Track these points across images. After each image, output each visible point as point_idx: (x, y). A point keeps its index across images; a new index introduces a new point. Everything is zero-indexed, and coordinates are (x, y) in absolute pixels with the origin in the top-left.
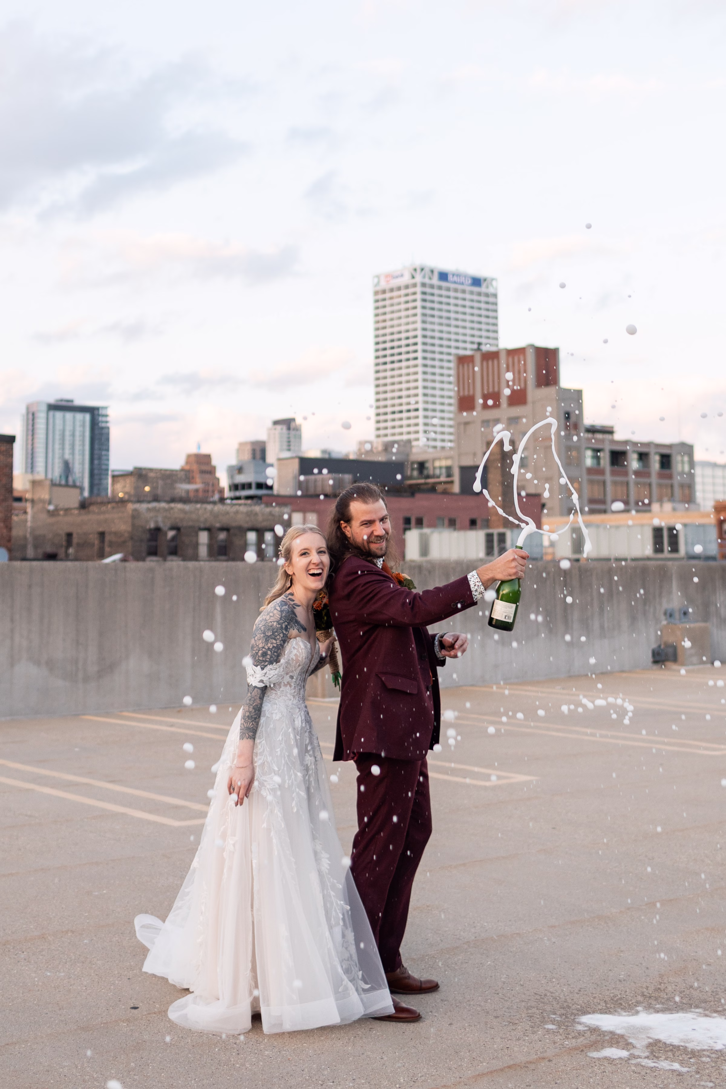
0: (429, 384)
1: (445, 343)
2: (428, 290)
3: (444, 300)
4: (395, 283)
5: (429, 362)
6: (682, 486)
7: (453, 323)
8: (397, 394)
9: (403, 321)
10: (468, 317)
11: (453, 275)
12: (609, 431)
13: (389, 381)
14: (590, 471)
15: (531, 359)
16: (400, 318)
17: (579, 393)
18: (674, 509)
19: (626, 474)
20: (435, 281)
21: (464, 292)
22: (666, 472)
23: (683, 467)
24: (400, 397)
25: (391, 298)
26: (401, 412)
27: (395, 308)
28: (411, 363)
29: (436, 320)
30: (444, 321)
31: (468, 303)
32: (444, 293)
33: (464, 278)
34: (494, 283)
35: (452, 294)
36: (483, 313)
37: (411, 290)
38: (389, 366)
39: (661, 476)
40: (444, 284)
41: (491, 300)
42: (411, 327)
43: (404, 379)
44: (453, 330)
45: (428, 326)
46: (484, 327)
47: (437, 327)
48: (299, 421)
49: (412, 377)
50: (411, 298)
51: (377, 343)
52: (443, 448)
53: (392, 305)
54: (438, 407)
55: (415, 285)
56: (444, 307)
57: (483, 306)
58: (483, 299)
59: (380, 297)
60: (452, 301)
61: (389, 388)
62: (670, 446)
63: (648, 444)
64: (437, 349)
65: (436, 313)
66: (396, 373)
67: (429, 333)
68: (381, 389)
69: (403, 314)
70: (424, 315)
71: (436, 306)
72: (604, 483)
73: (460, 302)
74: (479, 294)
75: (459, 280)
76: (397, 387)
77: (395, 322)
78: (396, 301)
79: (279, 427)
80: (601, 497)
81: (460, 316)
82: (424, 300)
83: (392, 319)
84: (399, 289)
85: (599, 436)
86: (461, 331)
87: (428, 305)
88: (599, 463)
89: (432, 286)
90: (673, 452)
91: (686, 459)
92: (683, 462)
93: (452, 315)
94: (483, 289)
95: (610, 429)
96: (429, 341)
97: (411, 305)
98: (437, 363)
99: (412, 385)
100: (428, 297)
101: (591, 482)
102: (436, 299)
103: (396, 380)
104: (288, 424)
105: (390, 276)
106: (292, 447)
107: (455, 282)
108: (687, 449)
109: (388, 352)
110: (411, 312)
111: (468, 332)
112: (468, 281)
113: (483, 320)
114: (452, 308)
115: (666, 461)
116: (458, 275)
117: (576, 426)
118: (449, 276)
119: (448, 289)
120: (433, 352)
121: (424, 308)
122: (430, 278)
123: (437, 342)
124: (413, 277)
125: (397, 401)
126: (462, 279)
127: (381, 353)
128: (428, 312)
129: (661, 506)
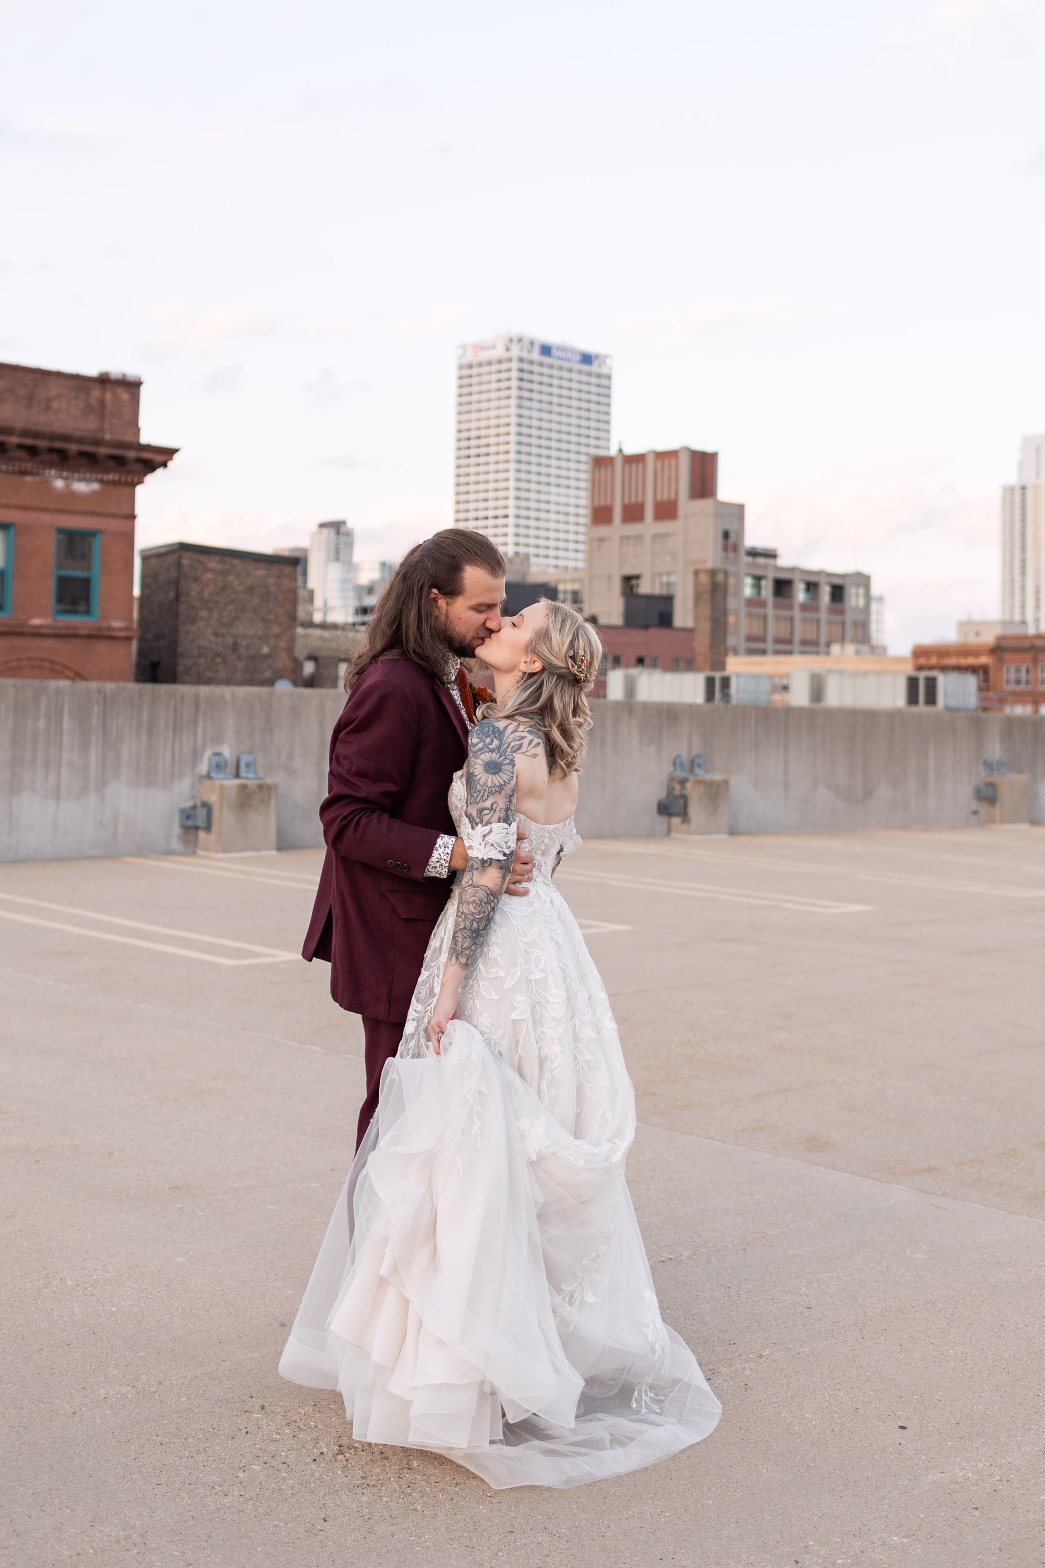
0: (523, 485)
1: (544, 434)
2: (526, 366)
3: (545, 380)
4: (484, 356)
5: (524, 458)
6: (855, 624)
7: (556, 409)
8: (482, 496)
9: (494, 404)
10: (574, 403)
11: (558, 349)
12: (771, 555)
13: (472, 479)
14: (750, 602)
15: (684, 465)
16: (489, 400)
17: (741, 508)
18: (858, 653)
19: (791, 607)
20: (536, 355)
21: (570, 370)
22: (838, 606)
23: (857, 601)
24: (486, 500)
25: (480, 375)
26: (486, 518)
27: (485, 387)
28: (502, 457)
29: (535, 405)
30: (545, 407)
31: (575, 385)
32: (546, 371)
33: (570, 354)
34: (608, 361)
35: (555, 372)
36: (594, 398)
37: (504, 366)
38: (473, 461)
39: (832, 611)
40: (546, 360)
41: (604, 382)
42: (502, 412)
43: (491, 477)
44: (555, 418)
45: (525, 412)
46: (593, 415)
47: (535, 414)
48: (350, 524)
49: (502, 476)
50: (504, 375)
51: (460, 431)
52: (566, 568)
53: (480, 384)
54: (533, 514)
55: (510, 360)
56: (545, 389)
57: (594, 389)
58: (594, 380)
59: (466, 372)
60: (555, 382)
61: (472, 488)
62: (844, 576)
63: (819, 573)
64: (534, 441)
65: (535, 396)
66: (482, 469)
67: (525, 421)
68: (463, 489)
69: (494, 395)
70: (520, 398)
71: (535, 387)
72: (765, 617)
73: (565, 384)
74: (589, 374)
75: (564, 355)
76: (482, 487)
77: (484, 405)
78: (485, 378)
79: (325, 531)
80: (761, 634)
81: (565, 401)
82: (521, 380)
83: (479, 402)
84: (490, 363)
85: (761, 561)
86: (564, 419)
87: (526, 385)
88: (759, 593)
89: (531, 362)
90: (847, 583)
91: (861, 591)
92: (857, 595)
93: (555, 400)
94: (594, 368)
95: (773, 553)
96: (525, 430)
97: (504, 384)
98: (533, 459)
99: (501, 485)
100: (526, 376)
101: (750, 616)
102: (536, 378)
103: (482, 478)
104: (337, 527)
105: (479, 347)
106: (341, 556)
107: (560, 358)
108: (863, 580)
109: (473, 443)
110: (504, 393)
111: (574, 421)
112: (576, 357)
113: (593, 407)
114: (555, 391)
115: (838, 592)
116: (564, 349)
117: (736, 548)
118: (552, 350)
119: (551, 367)
120: (530, 445)
121: (520, 388)
122: (530, 352)
123: (534, 432)
124: (508, 349)
125: (482, 505)
126: (569, 355)
127: (464, 444)
128: (526, 394)
129: (842, 648)
